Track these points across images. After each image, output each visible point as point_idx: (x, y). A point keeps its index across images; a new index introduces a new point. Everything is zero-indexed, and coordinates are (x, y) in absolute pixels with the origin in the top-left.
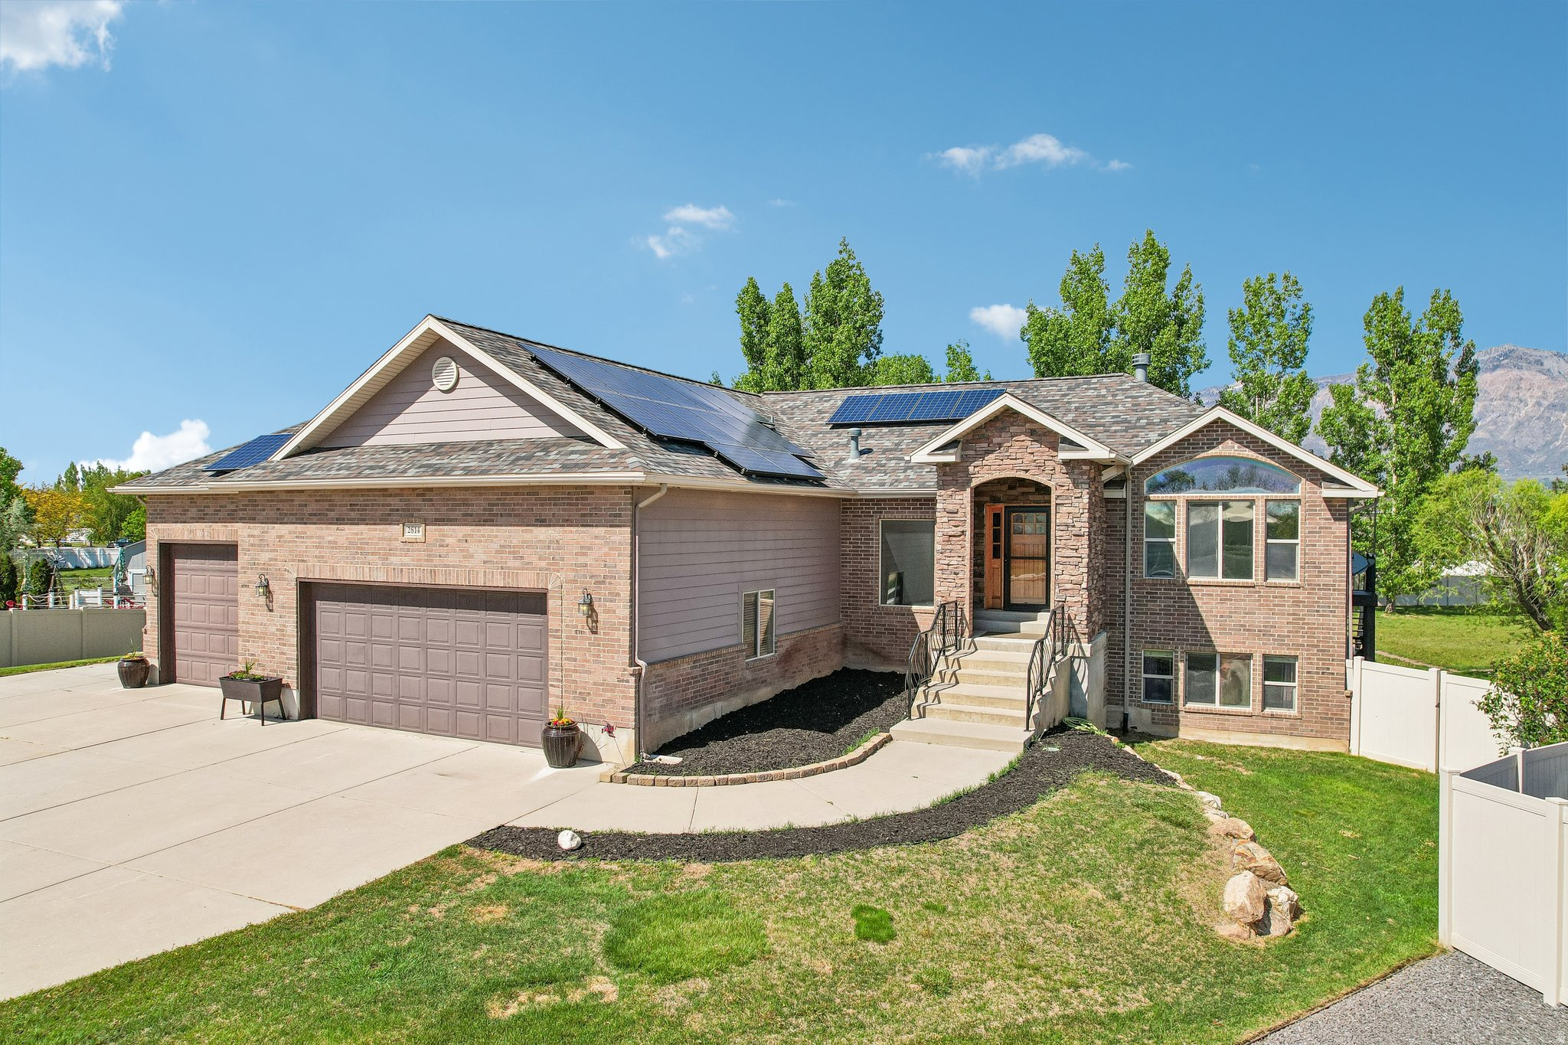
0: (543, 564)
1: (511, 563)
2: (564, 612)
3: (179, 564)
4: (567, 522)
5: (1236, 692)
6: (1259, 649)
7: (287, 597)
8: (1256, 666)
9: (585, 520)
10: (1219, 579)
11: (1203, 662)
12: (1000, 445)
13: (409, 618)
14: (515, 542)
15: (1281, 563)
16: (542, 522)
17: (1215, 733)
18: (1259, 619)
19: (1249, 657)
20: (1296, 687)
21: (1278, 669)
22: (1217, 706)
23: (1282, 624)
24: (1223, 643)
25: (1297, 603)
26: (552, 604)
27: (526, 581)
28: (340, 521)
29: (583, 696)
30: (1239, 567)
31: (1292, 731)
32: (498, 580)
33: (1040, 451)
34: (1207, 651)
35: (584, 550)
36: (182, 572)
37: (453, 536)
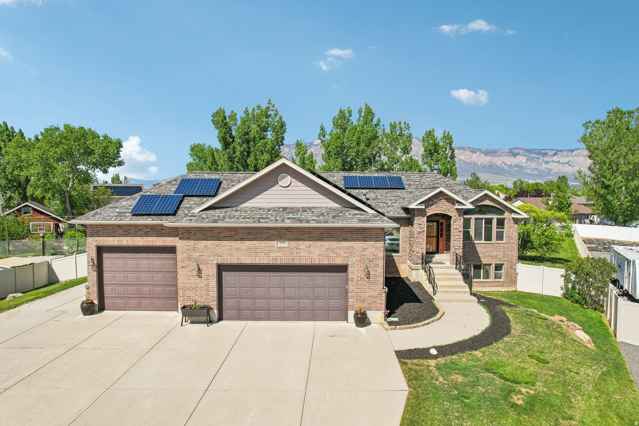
0: (346, 255)
1: (331, 255)
2: (355, 272)
3: (105, 255)
4: (358, 240)
5: (487, 276)
6: (494, 262)
7: (211, 272)
8: (493, 267)
9: (365, 239)
10: (483, 241)
11: (478, 267)
12: (436, 203)
13: (275, 277)
14: (333, 247)
15: (500, 237)
16: (346, 240)
17: (481, 288)
18: (494, 253)
19: (490, 265)
20: (503, 271)
21: (498, 267)
22: (482, 280)
23: (500, 254)
24: (484, 261)
25: (504, 248)
26: (350, 269)
27: (339, 261)
28: (242, 239)
29: (363, 301)
30: (488, 238)
31: (502, 286)
32: (325, 262)
33: (449, 205)
34: (479, 263)
35: (364, 250)
36: (108, 259)
37: (303, 245)
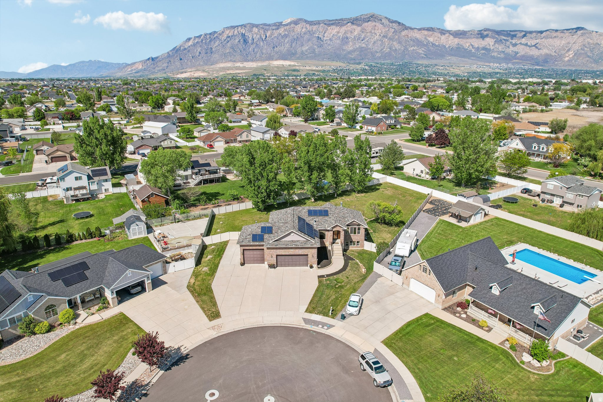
0: (308, 252)
4: (310, 249)
5: (354, 244)
7: (275, 257)
10: (353, 234)
11: (351, 242)
12: (336, 227)
13: (290, 257)
14: (304, 250)
15: (359, 233)
16: (307, 249)
18: (356, 238)
19: (356, 241)
20: (359, 244)
22: (352, 246)
23: (359, 238)
24: (353, 240)
26: (308, 255)
28: (282, 249)
29: (312, 262)
32: (303, 254)
35: (312, 251)
36: (245, 252)
37: (297, 250)
